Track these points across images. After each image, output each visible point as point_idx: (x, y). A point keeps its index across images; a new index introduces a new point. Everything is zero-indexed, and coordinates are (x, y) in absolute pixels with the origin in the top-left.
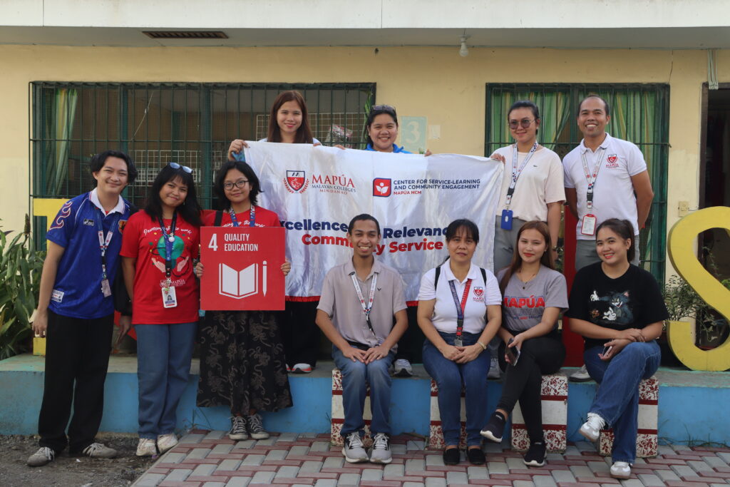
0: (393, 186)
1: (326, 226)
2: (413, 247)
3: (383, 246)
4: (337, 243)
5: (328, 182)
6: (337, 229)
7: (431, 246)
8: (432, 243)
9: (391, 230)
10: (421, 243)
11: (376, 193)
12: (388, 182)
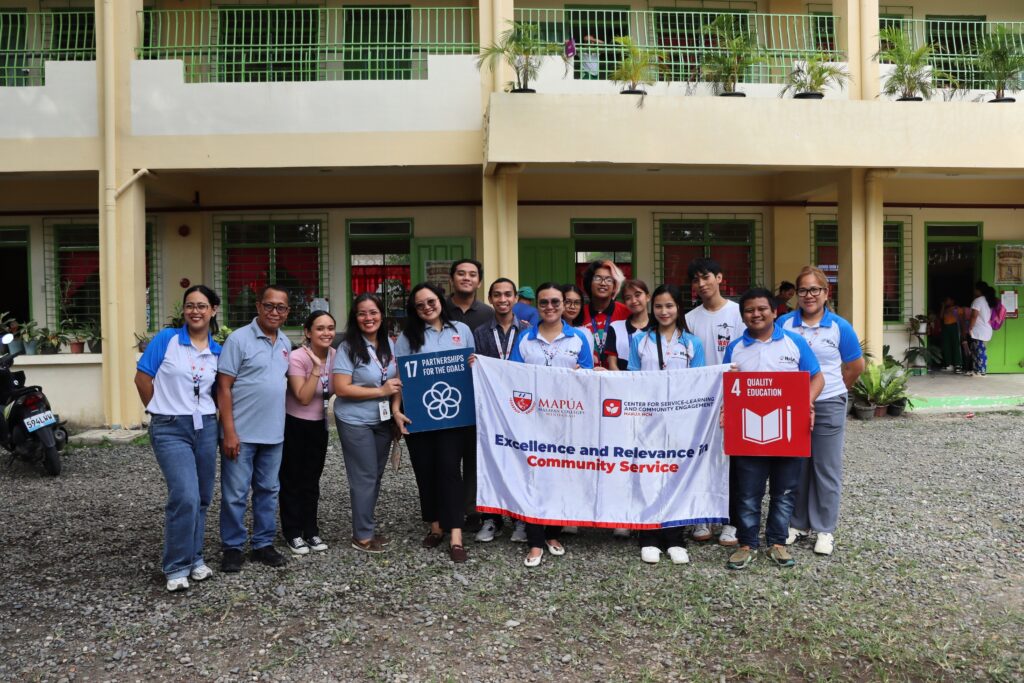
0: (623, 407)
1: (552, 449)
2: (645, 469)
3: (614, 465)
4: (563, 466)
5: (555, 407)
6: (564, 452)
7: (665, 468)
8: (667, 466)
9: (622, 450)
10: (653, 466)
11: (606, 414)
12: (618, 403)
